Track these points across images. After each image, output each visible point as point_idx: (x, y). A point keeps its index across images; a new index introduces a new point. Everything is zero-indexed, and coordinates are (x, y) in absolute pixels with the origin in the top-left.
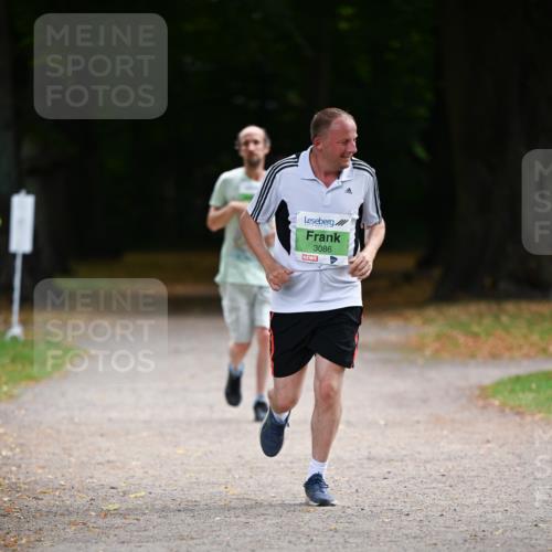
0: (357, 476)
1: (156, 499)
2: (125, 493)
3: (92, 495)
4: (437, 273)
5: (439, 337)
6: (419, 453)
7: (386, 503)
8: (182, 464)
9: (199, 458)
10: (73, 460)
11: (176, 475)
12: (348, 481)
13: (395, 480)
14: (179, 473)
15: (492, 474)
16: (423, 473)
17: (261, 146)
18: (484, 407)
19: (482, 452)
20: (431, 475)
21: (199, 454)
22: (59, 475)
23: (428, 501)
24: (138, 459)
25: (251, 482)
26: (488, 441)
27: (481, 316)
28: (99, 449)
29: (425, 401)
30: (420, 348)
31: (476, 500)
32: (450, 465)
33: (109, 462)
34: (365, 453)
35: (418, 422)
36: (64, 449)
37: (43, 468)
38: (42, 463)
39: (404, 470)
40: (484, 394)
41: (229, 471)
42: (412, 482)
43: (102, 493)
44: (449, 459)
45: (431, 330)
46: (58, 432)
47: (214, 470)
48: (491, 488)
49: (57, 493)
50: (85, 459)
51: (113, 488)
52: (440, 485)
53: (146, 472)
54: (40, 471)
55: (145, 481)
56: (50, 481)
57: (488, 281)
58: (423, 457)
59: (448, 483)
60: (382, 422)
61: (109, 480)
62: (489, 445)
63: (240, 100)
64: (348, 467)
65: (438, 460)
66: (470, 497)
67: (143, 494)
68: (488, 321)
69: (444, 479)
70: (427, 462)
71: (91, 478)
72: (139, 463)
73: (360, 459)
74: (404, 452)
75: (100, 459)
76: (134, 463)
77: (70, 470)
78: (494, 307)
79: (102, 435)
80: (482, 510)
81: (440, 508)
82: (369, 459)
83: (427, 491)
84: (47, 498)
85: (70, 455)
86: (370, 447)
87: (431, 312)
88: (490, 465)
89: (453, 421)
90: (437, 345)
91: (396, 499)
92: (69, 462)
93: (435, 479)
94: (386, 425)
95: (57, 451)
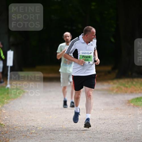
0: (96, 123)
1: (44, 129)
2: (36, 128)
3: (28, 128)
4: (117, 71)
5: (117, 88)
6: (112, 117)
7: (104, 130)
8: (51, 120)
9: (56, 119)
10: (23, 119)
11: (50, 123)
12: (94, 125)
13: (106, 124)
14: (51, 123)
15: (131, 123)
16: (113, 122)
17: (69, 37)
18: (129, 106)
19: (128, 117)
20: (115, 123)
21: (56, 118)
22: (20, 123)
23: (115, 130)
24: (40, 119)
25: (69, 125)
26: (130, 114)
27: (128, 82)
28: (30, 116)
29: (114, 104)
30: (112, 90)
31: (127, 129)
32: (120, 120)
33: (32, 120)
34: (98, 117)
35: (112, 109)
36: (21, 116)
37: (15, 121)
38: (15, 120)
39: (108, 122)
40: (129, 102)
41: (63, 122)
42: (110, 125)
43: (31, 128)
44: (120, 119)
45: (115, 86)
46: (19, 112)
47: (59, 122)
48: (131, 126)
49: (19, 128)
50: (26, 119)
51: (33, 126)
52: (118, 126)
53: (42, 122)
54: (15, 122)
55: (42, 125)
56: (17, 125)
57: (130, 73)
58: (113, 118)
59: (120, 125)
60: (103, 109)
61: (32, 124)
62: (130, 115)
63: (66, 27)
64: (94, 121)
65: (117, 119)
66: (125, 129)
67: (41, 128)
68: (130, 83)
69: (119, 124)
70: (114, 120)
71: (28, 124)
72: (40, 120)
73: (97, 119)
74: (108, 117)
75: (30, 119)
76: (39, 120)
77: (23, 122)
78: (132, 80)
79: (31, 113)
80: (128, 132)
81: (118, 132)
82: (99, 119)
83: (114, 127)
84: (16, 129)
85: (22, 118)
86: (99, 116)
87: (115, 81)
88: (131, 120)
89: (121, 109)
90: (117, 90)
91: (106, 129)
92: (22, 120)
93: (117, 124)
94: (104, 110)
95: (19, 117)
